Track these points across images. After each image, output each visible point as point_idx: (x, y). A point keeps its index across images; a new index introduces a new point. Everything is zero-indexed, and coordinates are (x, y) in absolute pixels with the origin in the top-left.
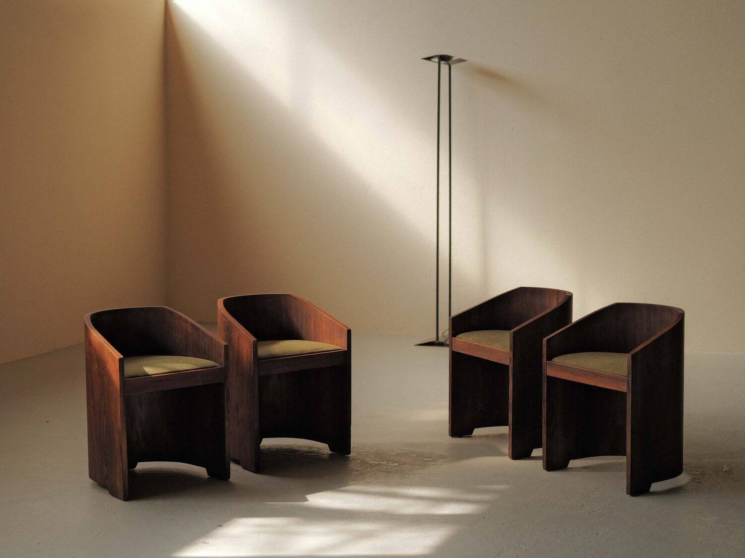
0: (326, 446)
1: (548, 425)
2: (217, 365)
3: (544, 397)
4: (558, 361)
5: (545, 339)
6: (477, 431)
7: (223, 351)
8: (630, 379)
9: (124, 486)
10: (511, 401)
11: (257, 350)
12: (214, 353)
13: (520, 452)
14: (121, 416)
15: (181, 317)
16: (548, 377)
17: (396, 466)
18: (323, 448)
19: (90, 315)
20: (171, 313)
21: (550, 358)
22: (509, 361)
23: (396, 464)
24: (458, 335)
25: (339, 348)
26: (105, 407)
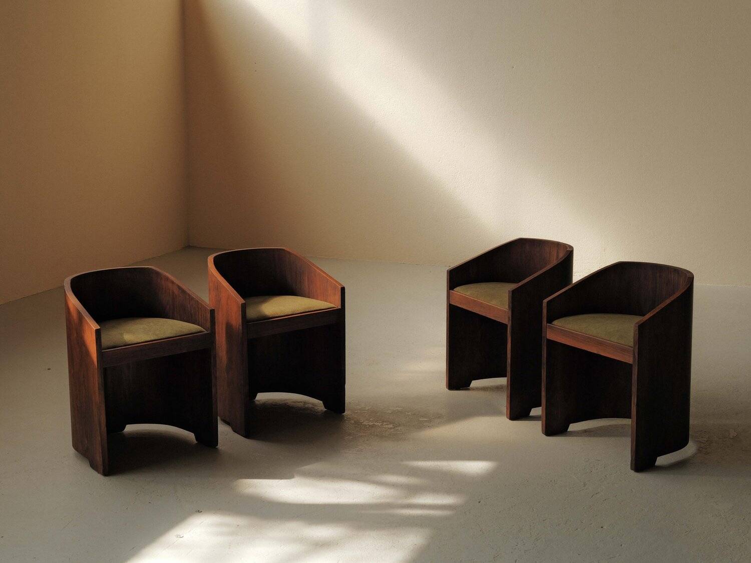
0: (322, 402)
1: (548, 390)
2: (205, 330)
3: (544, 360)
4: (559, 324)
5: (545, 301)
6: (475, 384)
7: (209, 315)
8: (636, 351)
9: (103, 460)
10: (509, 361)
11: (245, 313)
12: (200, 316)
13: (518, 413)
14: (99, 389)
15: (167, 279)
16: (549, 341)
17: (391, 428)
18: (318, 404)
19: (71, 278)
20: (157, 273)
21: (550, 321)
22: (507, 320)
23: (391, 426)
24: (455, 288)
25: (332, 305)
26: (84, 377)
